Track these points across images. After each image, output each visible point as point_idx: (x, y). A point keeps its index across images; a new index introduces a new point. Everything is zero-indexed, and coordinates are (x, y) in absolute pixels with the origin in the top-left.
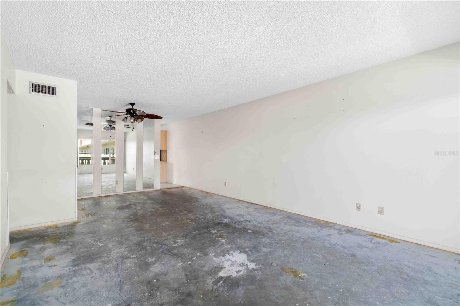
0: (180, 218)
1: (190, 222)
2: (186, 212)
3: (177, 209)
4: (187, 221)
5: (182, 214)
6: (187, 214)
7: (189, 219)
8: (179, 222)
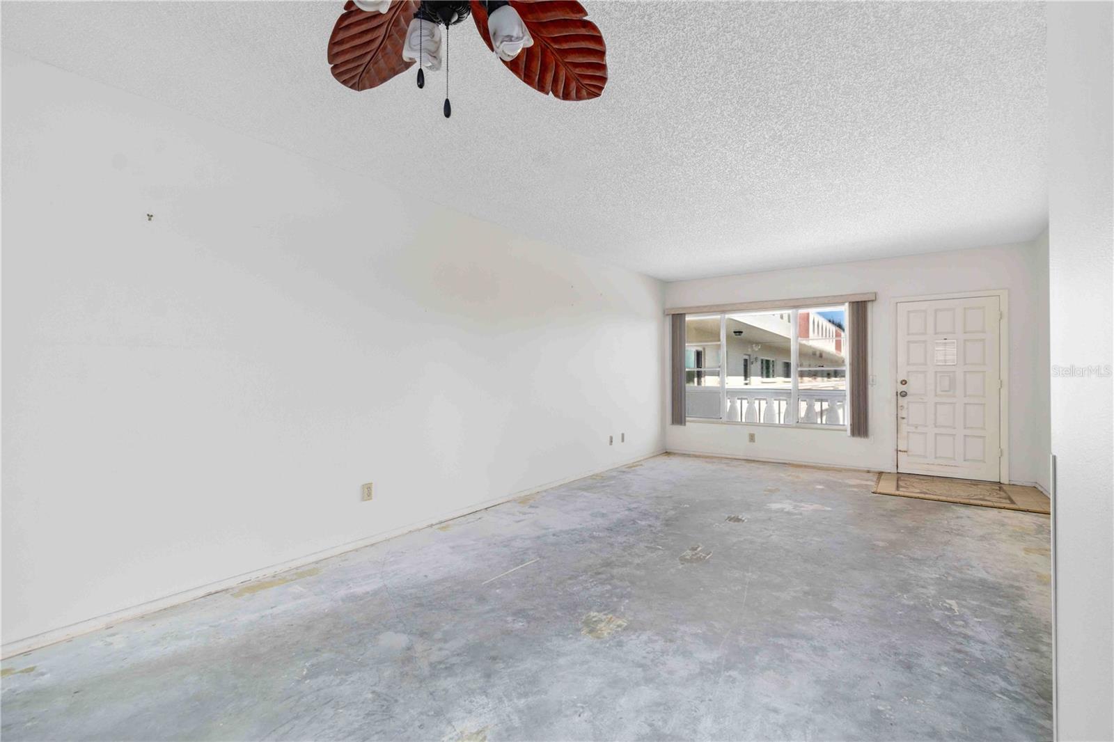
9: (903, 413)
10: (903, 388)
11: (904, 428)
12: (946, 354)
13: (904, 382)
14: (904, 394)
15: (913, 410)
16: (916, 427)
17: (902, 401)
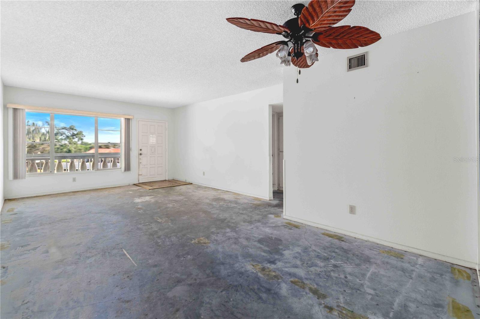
0: (169, 224)
1: (158, 219)
2: (160, 233)
3: (174, 239)
4: (161, 220)
5: (166, 231)
6: (160, 229)
7: (159, 222)
8: (171, 220)
9: (141, 161)
10: (140, 152)
11: (141, 166)
12: (153, 140)
13: (141, 150)
14: (141, 154)
15: (144, 160)
16: (145, 166)
17: (141, 157)
